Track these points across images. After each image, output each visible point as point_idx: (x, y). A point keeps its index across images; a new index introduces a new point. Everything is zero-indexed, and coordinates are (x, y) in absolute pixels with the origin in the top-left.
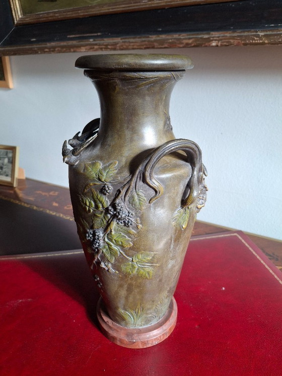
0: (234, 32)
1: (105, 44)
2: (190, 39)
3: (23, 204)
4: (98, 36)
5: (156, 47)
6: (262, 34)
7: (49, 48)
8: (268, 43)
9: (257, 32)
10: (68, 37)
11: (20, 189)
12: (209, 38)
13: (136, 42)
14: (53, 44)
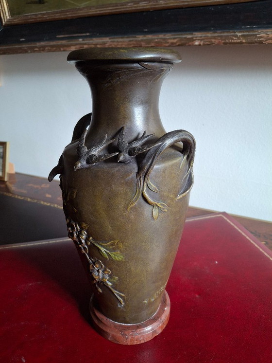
0: (215, 32)
1: (94, 43)
2: (174, 39)
3: (16, 197)
4: (86, 37)
5: (143, 46)
6: (240, 34)
7: (39, 47)
8: (246, 43)
9: (235, 32)
10: (57, 37)
11: (11, 183)
12: (192, 38)
13: (124, 42)
14: (43, 43)
